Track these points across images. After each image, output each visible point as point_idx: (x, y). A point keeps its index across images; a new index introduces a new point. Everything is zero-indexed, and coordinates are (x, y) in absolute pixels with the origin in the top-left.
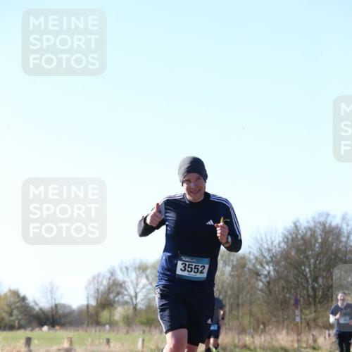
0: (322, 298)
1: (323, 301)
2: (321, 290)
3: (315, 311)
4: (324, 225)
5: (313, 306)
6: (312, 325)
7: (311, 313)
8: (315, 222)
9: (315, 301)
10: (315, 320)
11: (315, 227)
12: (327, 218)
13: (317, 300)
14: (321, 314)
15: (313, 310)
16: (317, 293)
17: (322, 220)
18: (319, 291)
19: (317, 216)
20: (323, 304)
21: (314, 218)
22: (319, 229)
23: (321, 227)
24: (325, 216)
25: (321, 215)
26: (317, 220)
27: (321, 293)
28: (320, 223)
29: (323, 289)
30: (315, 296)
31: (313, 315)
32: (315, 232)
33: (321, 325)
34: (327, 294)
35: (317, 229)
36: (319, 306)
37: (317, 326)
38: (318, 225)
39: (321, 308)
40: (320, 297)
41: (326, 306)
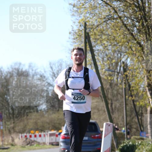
0: (17, 114)
1: (18, 117)
2: (17, 110)
3: (14, 123)
4: (18, 70)
5: (12, 120)
6: (12, 131)
7: (11, 124)
8: (12, 68)
9: (13, 116)
10: (13, 128)
11: (13, 71)
12: (20, 66)
13: (15, 116)
14: (18, 124)
15: (13, 122)
16: (15, 112)
17: (17, 67)
18: (16, 111)
19: (13, 65)
20: (18, 118)
21: (11, 66)
22: (15, 72)
23: (16, 71)
24: (18, 65)
25: (16, 64)
26: (14, 67)
27: (17, 112)
28: (15, 69)
29: (18, 109)
30: (13, 114)
31: (12, 125)
32: (13, 74)
33: (17, 131)
34: (21, 113)
35: (14, 73)
36: (16, 119)
37: (15, 131)
38: (14, 70)
39: (17, 120)
40: (16, 114)
41: (20, 120)
